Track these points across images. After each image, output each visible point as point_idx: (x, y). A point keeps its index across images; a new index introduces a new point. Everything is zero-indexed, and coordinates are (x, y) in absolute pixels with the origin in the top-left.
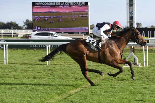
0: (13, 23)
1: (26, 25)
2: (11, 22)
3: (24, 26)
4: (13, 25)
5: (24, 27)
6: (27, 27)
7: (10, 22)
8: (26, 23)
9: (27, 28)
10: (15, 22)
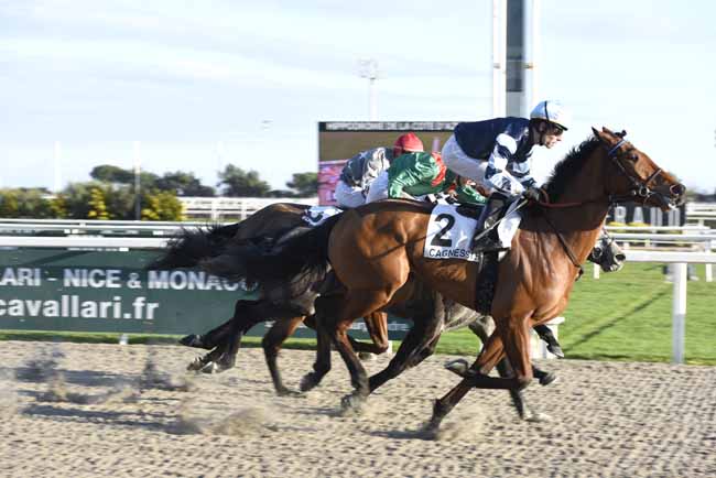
0: (184, 175)
1: (225, 182)
2: (178, 173)
3: (218, 185)
4: (183, 182)
5: (219, 191)
6: (229, 189)
7: (174, 171)
8: (225, 175)
9: (229, 194)
10: (192, 173)
